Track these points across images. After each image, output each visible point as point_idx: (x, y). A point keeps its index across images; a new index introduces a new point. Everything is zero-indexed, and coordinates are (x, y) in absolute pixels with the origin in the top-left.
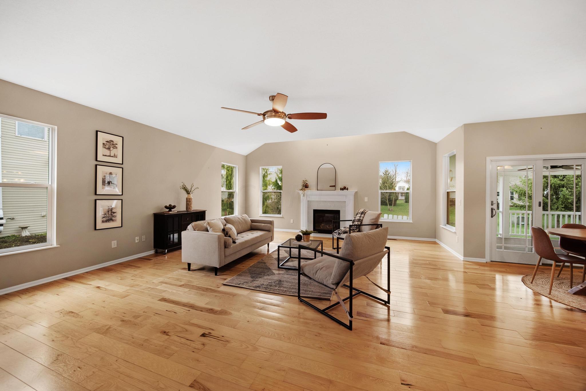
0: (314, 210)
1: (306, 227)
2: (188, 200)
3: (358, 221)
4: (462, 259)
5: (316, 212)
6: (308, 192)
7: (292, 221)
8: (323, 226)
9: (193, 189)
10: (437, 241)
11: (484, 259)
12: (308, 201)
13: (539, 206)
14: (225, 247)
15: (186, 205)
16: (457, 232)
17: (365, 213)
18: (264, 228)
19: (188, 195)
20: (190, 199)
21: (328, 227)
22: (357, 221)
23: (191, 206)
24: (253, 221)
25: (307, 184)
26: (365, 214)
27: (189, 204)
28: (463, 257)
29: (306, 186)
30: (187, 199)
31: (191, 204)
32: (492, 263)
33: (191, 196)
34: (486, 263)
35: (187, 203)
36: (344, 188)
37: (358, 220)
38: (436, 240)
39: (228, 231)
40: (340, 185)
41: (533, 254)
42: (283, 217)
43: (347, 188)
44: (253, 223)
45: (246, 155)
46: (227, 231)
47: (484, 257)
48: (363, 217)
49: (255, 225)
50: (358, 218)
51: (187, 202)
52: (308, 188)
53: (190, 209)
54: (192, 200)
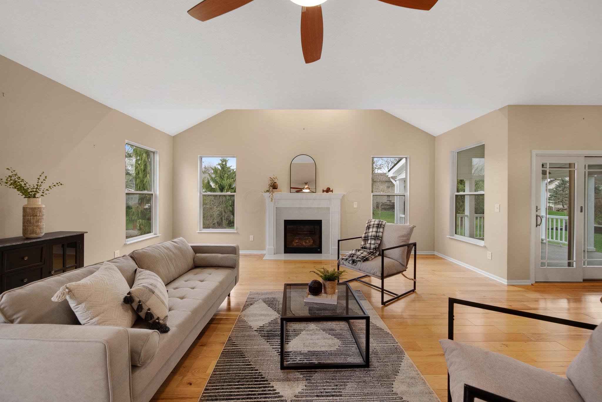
0: (284, 220)
1: (274, 246)
2: (28, 211)
3: (375, 239)
4: (506, 284)
5: (287, 223)
6: (276, 194)
7: (251, 238)
8: (298, 242)
9: (44, 186)
10: (436, 253)
11: (529, 281)
12: (276, 208)
13: (581, 212)
14: (134, 367)
15: (23, 223)
16: (486, 246)
17: (384, 226)
18: (222, 263)
19: (28, 201)
20: (33, 209)
21: (304, 243)
22: (373, 239)
23: (37, 226)
24: (197, 250)
25: (275, 184)
26: (383, 228)
27: (32, 221)
28: (506, 281)
29: (274, 187)
30: (25, 209)
31: (38, 221)
32: (537, 284)
33: (39, 202)
34: (532, 285)
35: (24, 219)
36: (328, 190)
37: (374, 237)
38: (434, 253)
39: (143, 299)
40: (322, 185)
41: (574, 269)
42: (237, 233)
43: (331, 189)
44: (198, 255)
45: (174, 135)
46: (140, 302)
47: (527, 277)
48: (382, 233)
49: (203, 259)
50: (374, 233)
51: (24, 216)
52: (277, 189)
53: (33, 232)
54: (40, 211)
